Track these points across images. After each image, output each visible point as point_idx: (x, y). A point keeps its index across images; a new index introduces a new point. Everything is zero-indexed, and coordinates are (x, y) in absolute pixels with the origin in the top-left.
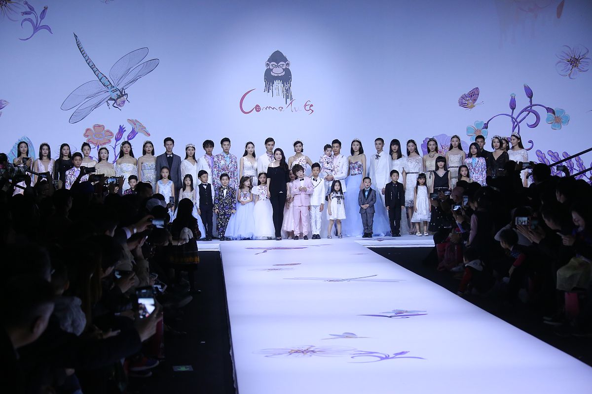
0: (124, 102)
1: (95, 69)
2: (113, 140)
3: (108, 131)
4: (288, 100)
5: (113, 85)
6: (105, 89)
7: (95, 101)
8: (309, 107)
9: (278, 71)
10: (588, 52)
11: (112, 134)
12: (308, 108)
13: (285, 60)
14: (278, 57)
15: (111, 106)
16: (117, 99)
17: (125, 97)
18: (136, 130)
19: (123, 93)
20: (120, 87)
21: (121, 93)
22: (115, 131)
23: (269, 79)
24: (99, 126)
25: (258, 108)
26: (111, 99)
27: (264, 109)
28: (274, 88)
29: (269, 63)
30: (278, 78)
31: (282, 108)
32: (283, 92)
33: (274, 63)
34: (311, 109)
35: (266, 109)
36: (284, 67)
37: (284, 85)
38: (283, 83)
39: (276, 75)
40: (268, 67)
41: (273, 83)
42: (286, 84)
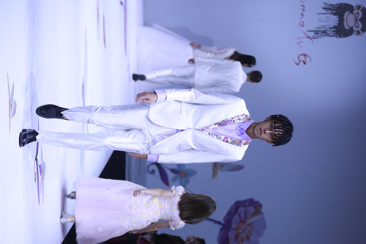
9: (350, 20)
27: (302, 3)
28: (328, 15)
29: (361, 8)
30: (341, 20)
31: (302, 26)
32: (323, 27)
33: (361, 15)
34: (300, 61)
35: (302, 6)
36: (355, 28)
37: (331, 28)
38: (334, 27)
39: (345, 18)
40: (355, 8)
41: (335, 14)
42: (333, 31)
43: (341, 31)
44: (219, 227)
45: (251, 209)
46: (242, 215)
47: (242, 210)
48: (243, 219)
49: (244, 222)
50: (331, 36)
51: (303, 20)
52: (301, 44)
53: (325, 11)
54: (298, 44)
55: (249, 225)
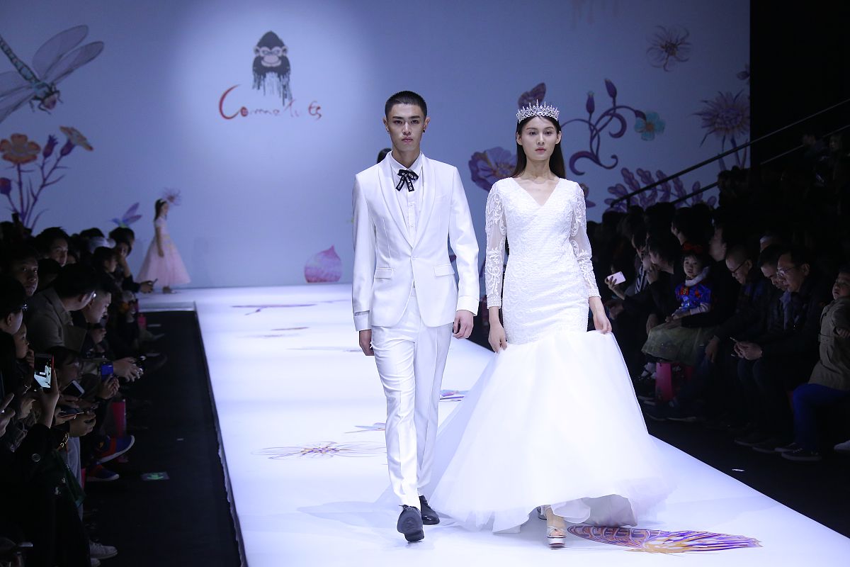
0: (54, 103)
1: (12, 56)
2: (40, 156)
3: (33, 143)
4: (287, 102)
5: (38, 77)
6: (26, 83)
7: (13, 100)
8: (315, 110)
9: (271, 60)
10: (688, 35)
11: (38, 148)
12: (313, 111)
13: (281, 44)
14: (270, 41)
15: (36, 108)
16: (45, 97)
17: (56, 95)
18: (73, 142)
19: (53, 90)
20: (48, 82)
21: (50, 89)
22: (43, 143)
23: (260, 70)
24: (20, 136)
25: (244, 112)
26: (36, 98)
27: (253, 113)
28: (266, 84)
29: (258, 48)
30: (272, 69)
31: (278, 112)
32: (279, 89)
33: (265, 49)
34: (317, 113)
35: (256, 112)
36: (280, 54)
37: (280, 80)
38: (279, 76)
39: (269, 65)
40: (258, 55)
41: (265, 76)
42: (284, 78)
43: (283, 69)
45: (480, 164)
46: (488, 173)
47: (481, 174)
48: (492, 173)
49: (495, 172)
50: (289, 80)
51: (272, 112)
52: (298, 113)
53: (261, 88)
54: (297, 115)
55: (498, 166)
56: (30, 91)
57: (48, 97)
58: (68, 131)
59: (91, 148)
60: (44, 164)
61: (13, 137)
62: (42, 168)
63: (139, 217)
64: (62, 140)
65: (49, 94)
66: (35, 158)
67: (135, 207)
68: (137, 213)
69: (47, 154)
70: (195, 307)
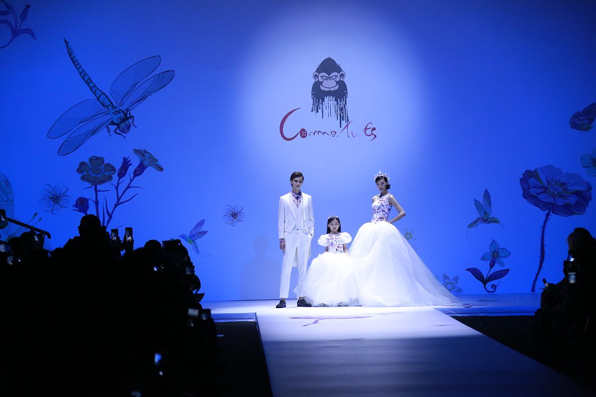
0: (129, 127)
1: (91, 85)
2: (115, 177)
3: (108, 165)
4: (344, 123)
5: (115, 104)
6: (104, 109)
7: (91, 126)
8: (370, 131)
9: (329, 85)
11: (113, 169)
12: (369, 132)
13: (339, 69)
14: (329, 66)
15: (112, 132)
16: (121, 122)
17: (130, 121)
18: (146, 163)
19: (128, 116)
20: (123, 108)
21: (125, 115)
22: (118, 165)
23: (319, 94)
24: (97, 159)
25: (303, 133)
26: (113, 123)
27: (312, 134)
28: (324, 107)
29: (317, 74)
30: (329, 93)
31: (336, 133)
32: (336, 111)
33: (324, 74)
34: (372, 134)
35: (314, 134)
36: (338, 80)
37: (338, 103)
38: (336, 100)
39: (327, 90)
40: (317, 80)
41: (323, 100)
42: (341, 102)
43: (341, 93)
44: (553, 216)
45: (532, 181)
46: (539, 191)
47: (533, 191)
48: (544, 190)
49: (546, 189)
50: (346, 103)
52: (354, 135)
53: (320, 111)
54: (354, 136)
55: (549, 184)
56: (107, 117)
57: (124, 122)
58: (140, 153)
59: (162, 169)
60: (118, 184)
61: (91, 159)
62: (117, 188)
63: (205, 233)
64: (135, 162)
65: (123, 121)
66: (110, 178)
67: (202, 223)
68: (203, 229)
69: (121, 175)
70: (256, 318)
